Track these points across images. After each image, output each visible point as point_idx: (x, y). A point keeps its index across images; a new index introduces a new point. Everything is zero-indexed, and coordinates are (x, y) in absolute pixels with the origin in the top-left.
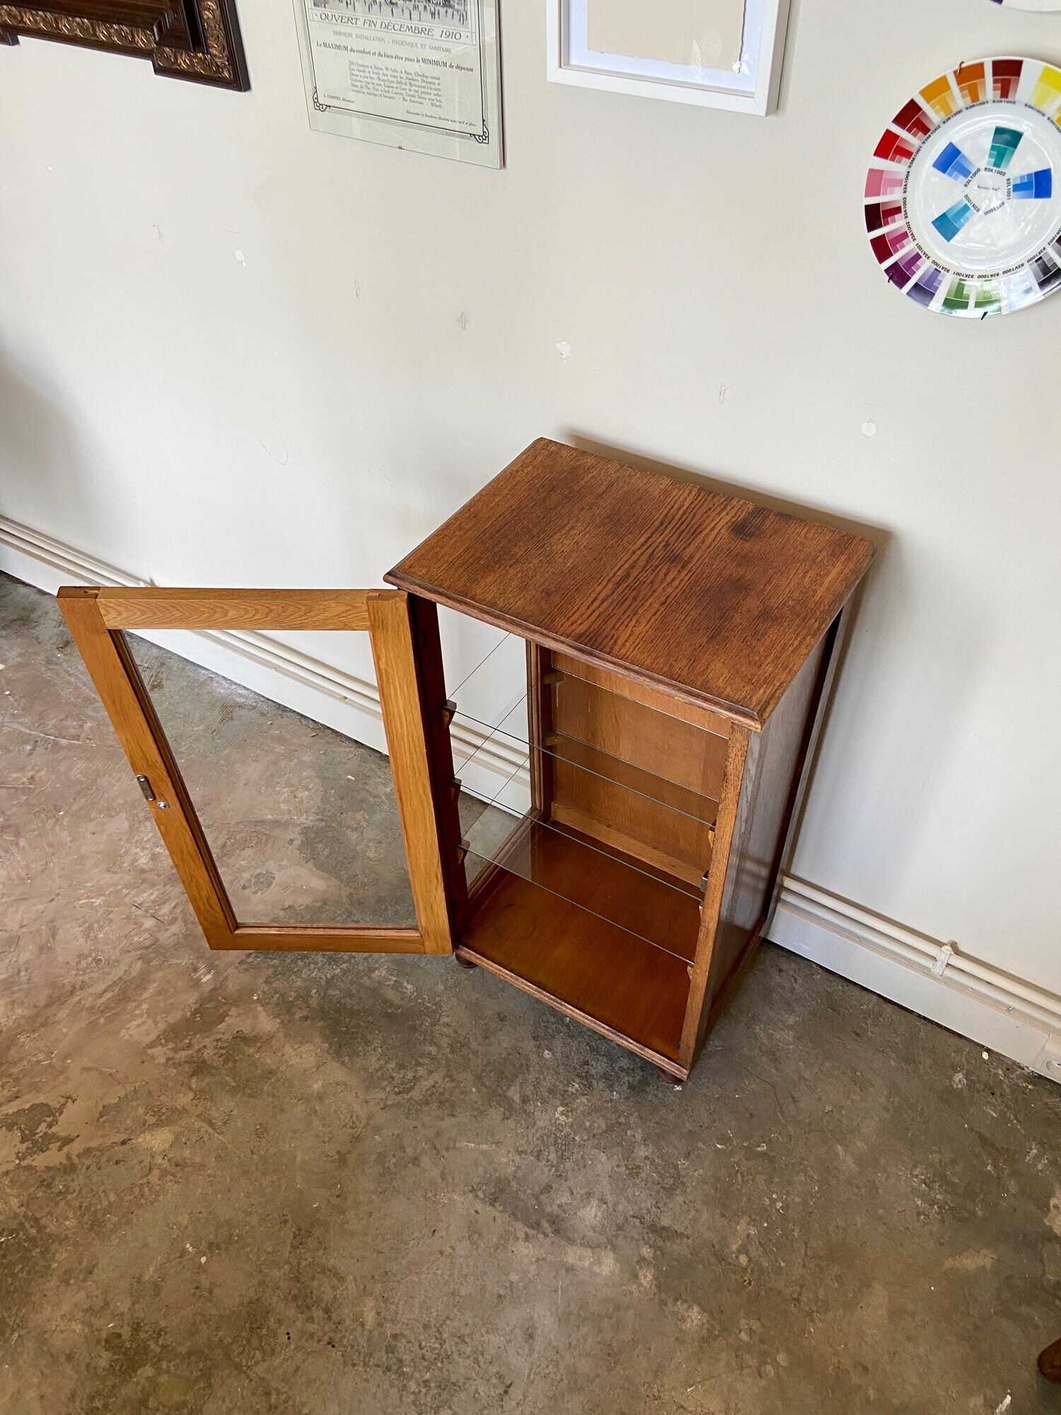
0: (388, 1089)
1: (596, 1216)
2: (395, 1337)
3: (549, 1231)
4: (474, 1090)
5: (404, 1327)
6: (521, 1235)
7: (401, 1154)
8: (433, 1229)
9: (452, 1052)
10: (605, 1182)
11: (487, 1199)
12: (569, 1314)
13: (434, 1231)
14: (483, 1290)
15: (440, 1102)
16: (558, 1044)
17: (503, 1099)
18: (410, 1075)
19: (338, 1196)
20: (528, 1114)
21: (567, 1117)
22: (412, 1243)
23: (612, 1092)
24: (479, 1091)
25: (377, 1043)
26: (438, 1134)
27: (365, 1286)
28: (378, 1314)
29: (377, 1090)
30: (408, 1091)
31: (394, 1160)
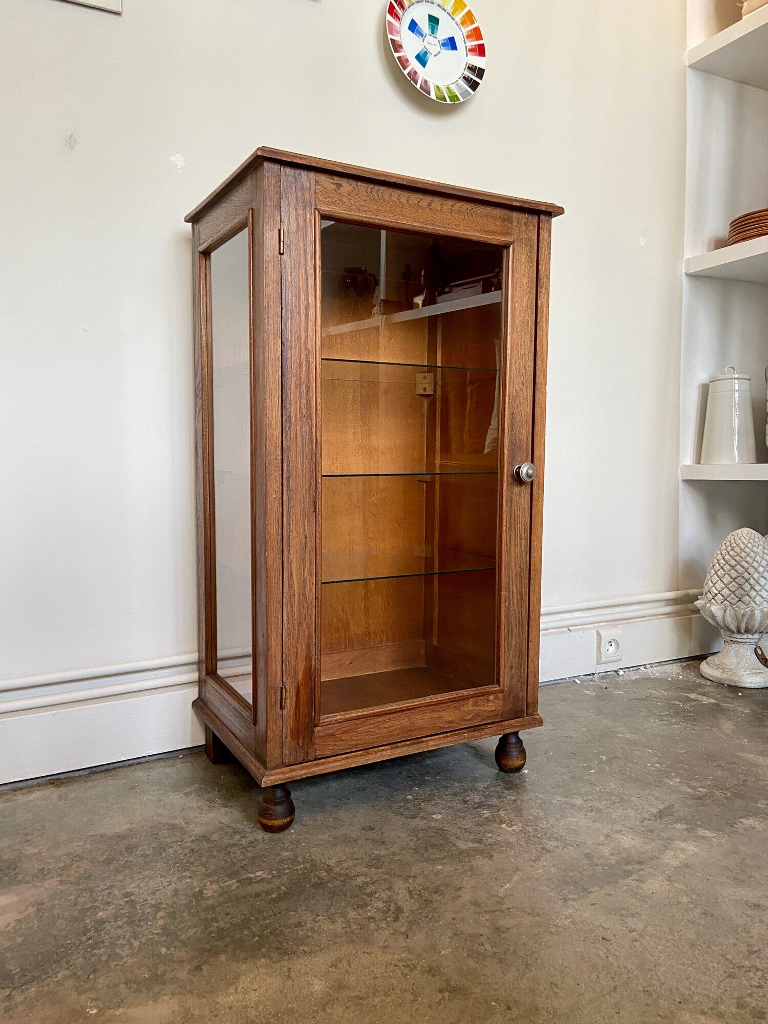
0: (383, 925)
1: (632, 839)
2: (740, 1006)
3: (637, 867)
4: (440, 867)
5: (727, 994)
6: (634, 884)
7: (483, 939)
8: (601, 939)
9: (377, 868)
10: (599, 825)
11: (582, 894)
12: (735, 878)
13: (603, 938)
14: (693, 923)
15: (436, 892)
16: (430, 808)
17: (467, 853)
18: (380, 905)
19: (509, 1008)
20: (496, 844)
21: (515, 825)
22: (611, 959)
23: (506, 798)
24: (442, 864)
25: (308, 917)
26: (476, 904)
27: (659, 1015)
28: (703, 1013)
29: (376, 934)
30: (399, 910)
31: (488, 947)
